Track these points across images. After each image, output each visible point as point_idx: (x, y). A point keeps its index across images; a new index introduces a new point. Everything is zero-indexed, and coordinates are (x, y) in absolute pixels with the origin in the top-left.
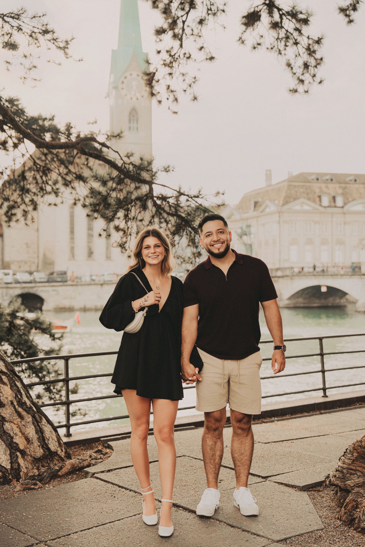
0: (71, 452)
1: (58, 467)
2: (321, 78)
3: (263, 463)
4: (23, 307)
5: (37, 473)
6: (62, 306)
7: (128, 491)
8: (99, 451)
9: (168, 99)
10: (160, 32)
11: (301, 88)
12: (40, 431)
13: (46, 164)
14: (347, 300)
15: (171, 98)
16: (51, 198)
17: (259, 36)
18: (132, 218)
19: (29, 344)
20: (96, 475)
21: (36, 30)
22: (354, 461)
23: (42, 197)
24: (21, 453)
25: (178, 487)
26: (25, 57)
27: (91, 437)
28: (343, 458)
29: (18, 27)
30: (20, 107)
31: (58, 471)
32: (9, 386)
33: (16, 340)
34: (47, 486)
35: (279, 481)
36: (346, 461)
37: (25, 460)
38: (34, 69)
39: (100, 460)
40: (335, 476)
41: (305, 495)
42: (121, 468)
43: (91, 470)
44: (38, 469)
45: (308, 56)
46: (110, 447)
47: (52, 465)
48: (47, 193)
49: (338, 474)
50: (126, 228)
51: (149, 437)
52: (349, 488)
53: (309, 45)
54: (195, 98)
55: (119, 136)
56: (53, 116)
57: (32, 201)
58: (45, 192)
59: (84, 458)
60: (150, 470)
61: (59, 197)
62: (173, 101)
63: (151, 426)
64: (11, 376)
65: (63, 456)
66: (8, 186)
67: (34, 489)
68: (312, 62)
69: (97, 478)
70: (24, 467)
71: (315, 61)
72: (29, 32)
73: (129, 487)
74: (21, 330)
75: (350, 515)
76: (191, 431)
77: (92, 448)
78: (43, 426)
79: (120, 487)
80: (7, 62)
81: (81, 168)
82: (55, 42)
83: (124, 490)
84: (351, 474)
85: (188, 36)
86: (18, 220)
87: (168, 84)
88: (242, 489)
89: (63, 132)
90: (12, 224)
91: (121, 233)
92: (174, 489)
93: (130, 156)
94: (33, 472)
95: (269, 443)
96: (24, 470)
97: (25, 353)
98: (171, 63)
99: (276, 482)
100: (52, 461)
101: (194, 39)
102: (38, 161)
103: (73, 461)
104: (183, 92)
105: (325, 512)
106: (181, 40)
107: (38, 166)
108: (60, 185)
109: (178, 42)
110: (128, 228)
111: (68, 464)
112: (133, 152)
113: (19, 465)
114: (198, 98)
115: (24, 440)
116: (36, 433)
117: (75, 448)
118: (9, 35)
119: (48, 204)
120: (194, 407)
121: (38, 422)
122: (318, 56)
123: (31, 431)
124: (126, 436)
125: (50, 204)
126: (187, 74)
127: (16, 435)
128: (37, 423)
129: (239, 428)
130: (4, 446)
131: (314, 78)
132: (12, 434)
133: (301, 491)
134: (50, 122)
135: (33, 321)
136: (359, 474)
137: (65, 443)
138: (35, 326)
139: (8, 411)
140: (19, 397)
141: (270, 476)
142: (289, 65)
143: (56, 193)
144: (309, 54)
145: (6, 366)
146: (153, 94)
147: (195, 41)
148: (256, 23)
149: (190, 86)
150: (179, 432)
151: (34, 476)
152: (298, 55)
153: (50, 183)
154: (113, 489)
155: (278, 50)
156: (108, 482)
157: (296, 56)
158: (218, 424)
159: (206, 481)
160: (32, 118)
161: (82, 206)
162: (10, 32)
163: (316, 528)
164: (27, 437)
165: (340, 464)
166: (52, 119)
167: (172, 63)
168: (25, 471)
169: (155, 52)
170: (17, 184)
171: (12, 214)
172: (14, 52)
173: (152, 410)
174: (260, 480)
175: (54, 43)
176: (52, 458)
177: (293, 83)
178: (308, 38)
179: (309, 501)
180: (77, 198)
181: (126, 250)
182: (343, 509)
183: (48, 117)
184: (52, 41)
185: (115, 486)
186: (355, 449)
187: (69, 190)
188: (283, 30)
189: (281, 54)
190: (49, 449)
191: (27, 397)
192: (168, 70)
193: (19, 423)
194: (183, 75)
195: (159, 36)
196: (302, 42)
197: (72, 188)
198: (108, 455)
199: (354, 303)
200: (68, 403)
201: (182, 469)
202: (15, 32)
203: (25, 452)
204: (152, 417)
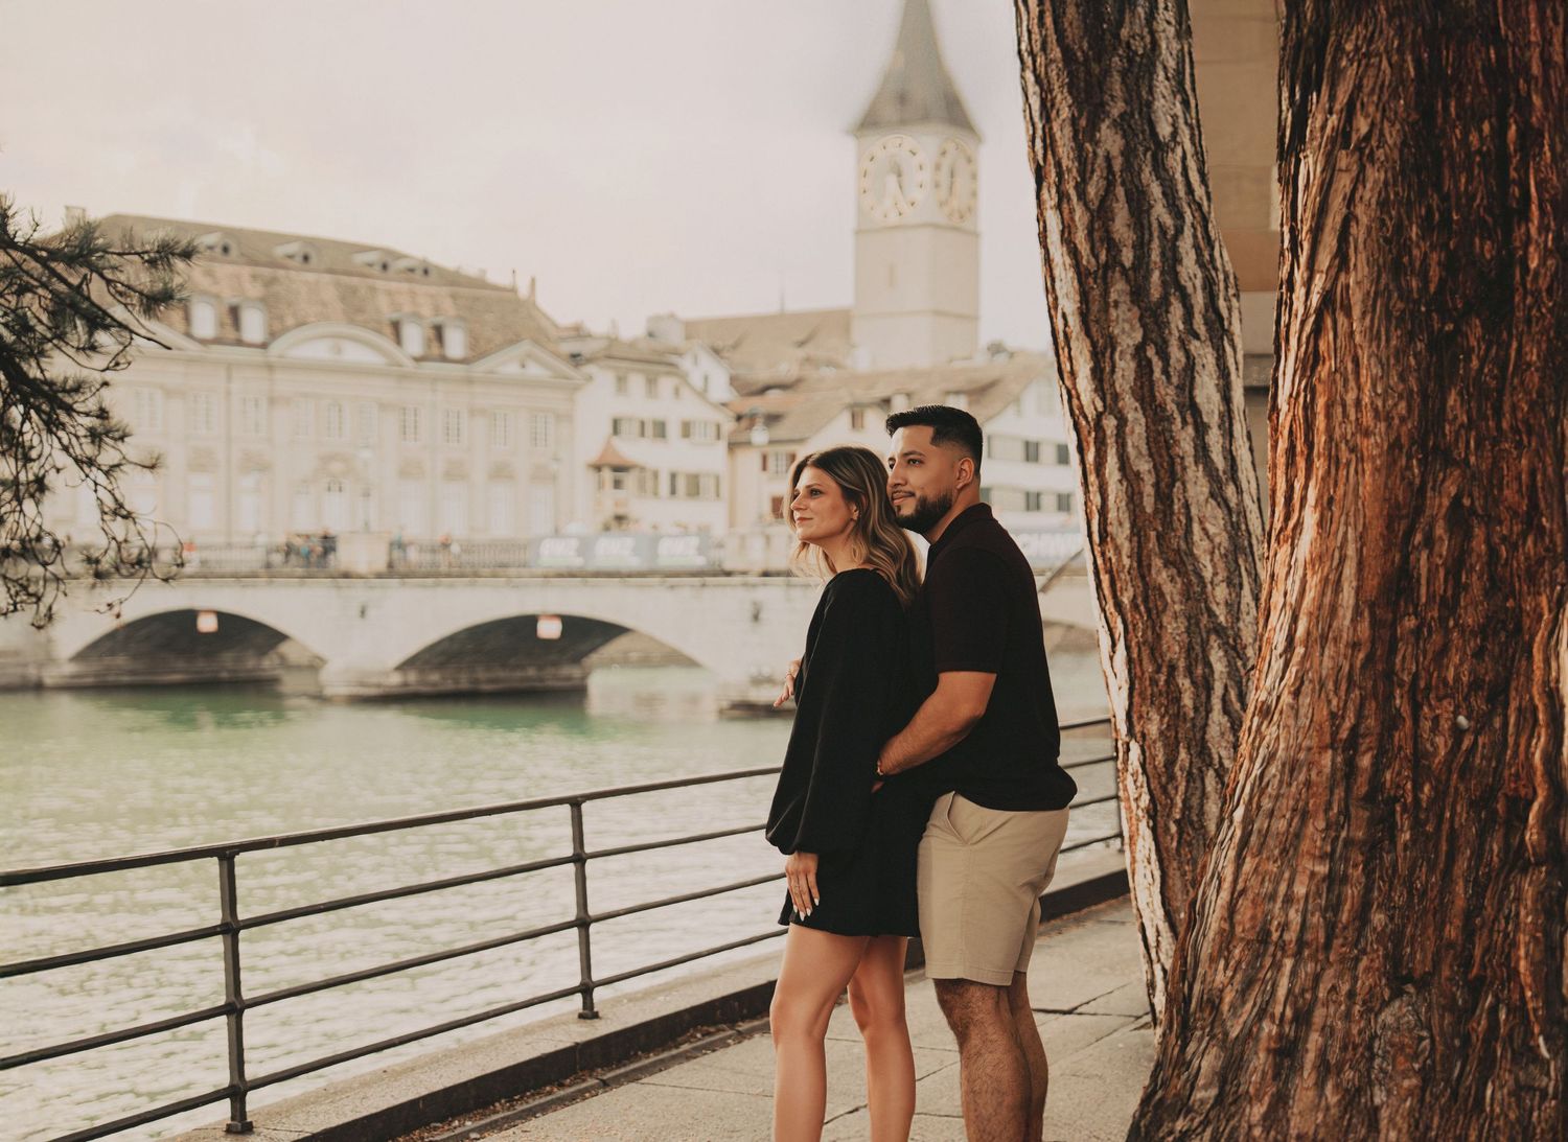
14: (283, 658)
199: (314, 666)
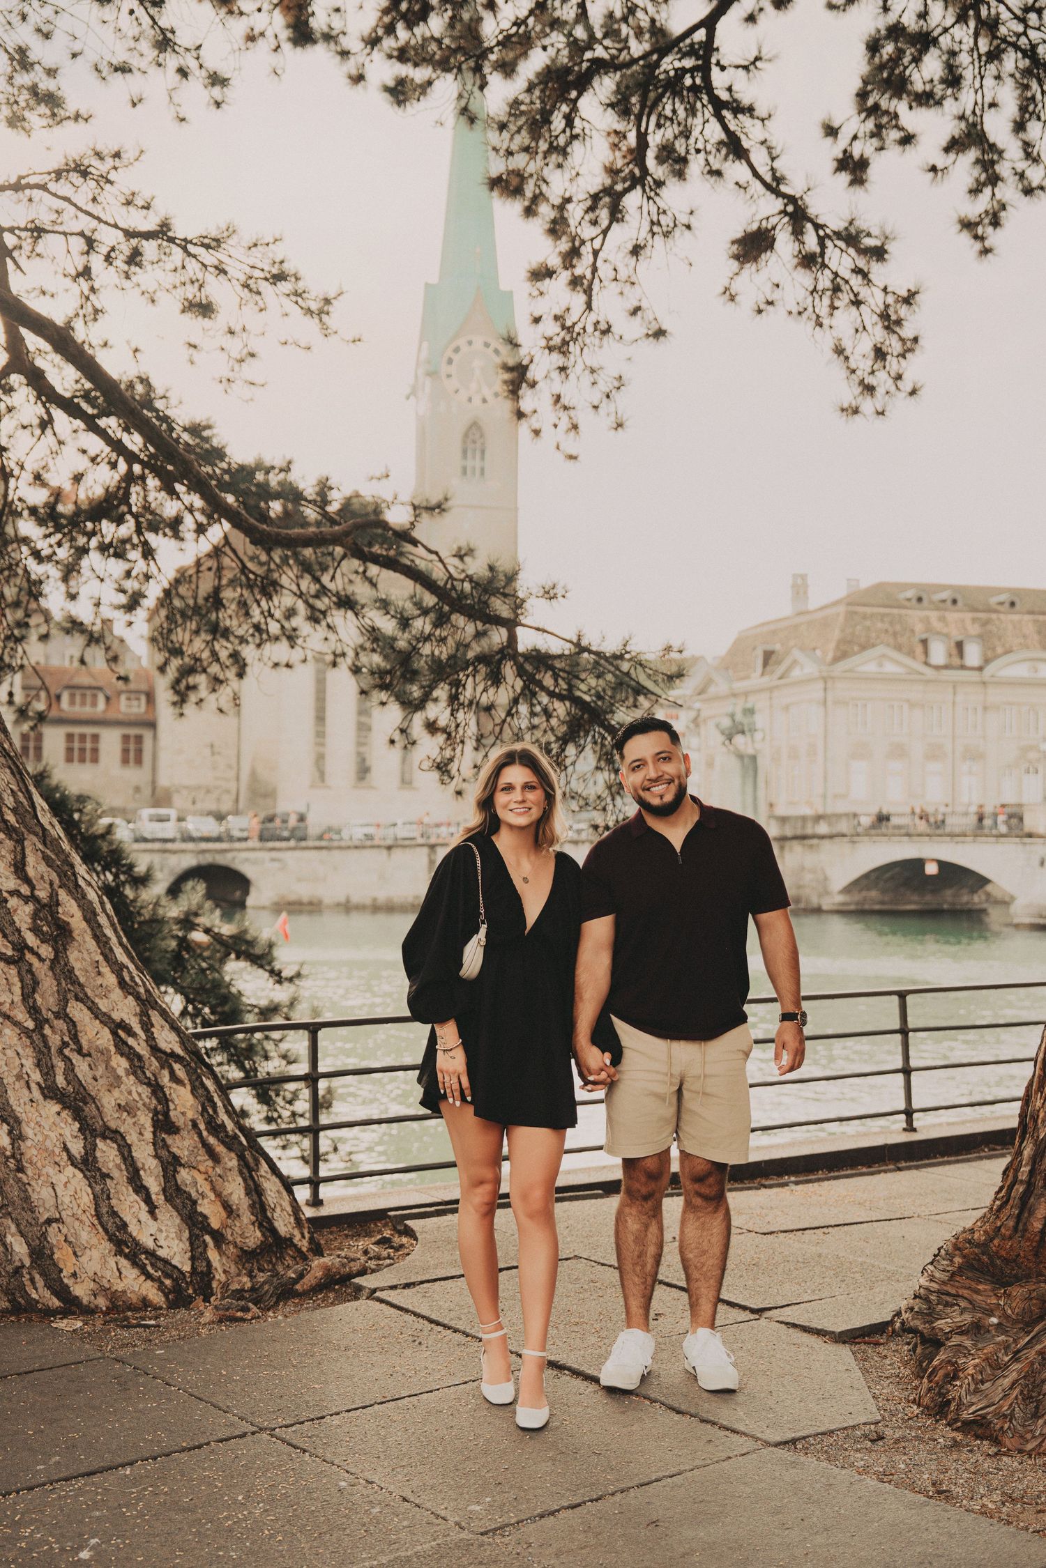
0: (322, 1242)
1: (294, 1272)
2: (915, 384)
3: (755, 1279)
4: (208, 904)
5: (249, 1285)
6: (292, 897)
7: (449, 1332)
8: (384, 1242)
9: (556, 426)
10: (542, 274)
11: (867, 405)
12: (255, 1191)
13: (269, 570)
15: (564, 424)
16: (280, 651)
17: (770, 285)
18: (466, 702)
19: (223, 991)
20: (378, 1294)
21: (257, 273)
22: (953, 1274)
23: (259, 646)
24: (213, 1238)
25: (561, 1327)
26: (231, 332)
27: (367, 1209)
28: (930, 1267)
29: (216, 267)
30: (215, 442)
31: (296, 1281)
32: (189, 1087)
33: (193, 981)
34: (271, 1314)
35: (789, 1320)
36: (937, 1274)
37: (221, 1253)
38: (249, 359)
39: (388, 1261)
40: (912, 1309)
41: (845, 1351)
42: (435, 1280)
43: (367, 1282)
44: (250, 1275)
45: (885, 332)
46: (410, 1233)
47: (280, 1269)
48: (270, 639)
49: (918, 1305)
50: (453, 725)
51: (499, 1212)
52: (940, 1336)
53: (887, 306)
54: (620, 425)
55: (438, 508)
56: (290, 462)
57: (235, 656)
58: (265, 636)
59: (352, 1255)
60: (501, 1287)
61: (297, 648)
62: (568, 430)
63: (504, 1189)
64: (193, 1065)
65: (304, 1249)
66: (180, 621)
67: (242, 1320)
68: (895, 346)
69: (382, 1301)
70: (220, 1271)
71: (900, 343)
72: (243, 278)
73: (452, 1324)
74: (204, 960)
75: (940, 1394)
76: (593, 1201)
77: (368, 1234)
78: (262, 1180)
79: (431, 1321)
80: (190, 345)
81: (351, 581)
82: (299, 300)
83: (440, 1328)
84: (947, 1305)
85: (605, 283)
86: (201, 700)
87: (556, 392)
88: (704, 1332)
89: (310, 498)
90: (189, 708)
91: (441, 738)
92: (552, 1331)
93: (466, 554)
94: (239, 1282)
95: (771, 1233)
96: (220, 1276)
97: (212, 1013)
98: (565, 343)
99: (782, 1322)
100: (281, 1258)
101: (619, 290)
102: (250, 565)
103: (326, 1260)
104: (591, 409)
105: (886, 1389)
106: (588, 292)
107: (251, 576)
108: (299, 621)
109: (582, 298)
110: (458, 726)
111: (318, 1266)
112: (472, 546)
113: (209, 1264)
114: (627, 424)
115: (221, 1209)
116: (247, 1194)
117: (331, 1233)
118: (196, 285)
119: (271, 664)
120: (600, 1148)
121: (250, 1170)
122: (907, 331)
123: (236, 1190)
124: (448, 1207)
125: (276, 665)
126: (601, 368)
127: (203, 1196)
128: (248, 1172)
129: (698, 1194)
130: (178, 1221)
131: (899, 383)
132: (194, 1194)
133: (836, 1342)
134: (282, 476)
135: (231, 937)
136: (963, 1304)
137: (310, 1220)
138: (237, 948)
139: (187, 1143)
140: (211, 1112)
141: (770, 1309)
142: (839, 351)
143: (291, 637)
144: (887, 328)
145: (182, 1043)
146: (520, 415)
147: (621, 293)
148: (763, 256)
149: (608, 397)
150: (566, 1203)
151: (243, 1290)
152: (861, 329)
153: (278, 614)
154: (417, 1325)
155: (814, 317)
156: (407, 1311)
157: (857, 331)
158: (652, 1186)
159: (624, 1316)
160: (242, 468)
161: (351, 669)
162: (200, 276)
163: (863, 1420)
164: (226, 1202)
165: (924, 1281)
166: (286, 469)
167: (568, 343)
168: (223, 1278)
169: (530, 319)
170: (202, 616)
171: (189, 688)
172: (206, 322)
173: (505, 1150)
174: (746, 1315)
175: (296, 303)
176: (281, 1253)
177: (848, 393)
178: (885, 290)
179: (854, 1363)
180: (338, 652)
181: (452, 778)
182: (925, 1380)
183: (279, 463)
184: (294, 298)
185: (421, 1320)
186: (959, 1249)
187: (321, 631)
188: (827, 272)
189: (821, 325)
190: (274, 1231)
191: (227, 1112)
192: (557, 360)
193: (210, 1170)
194: (593, 371)
195: (539, 284)
196: (871, 301)
197: (329, 626)
198: (406, 1251)
200: (314, 1131)
201: (570, 1286)
202: (211, 278)
203: (222, 1235)
204: (506, 1166)
